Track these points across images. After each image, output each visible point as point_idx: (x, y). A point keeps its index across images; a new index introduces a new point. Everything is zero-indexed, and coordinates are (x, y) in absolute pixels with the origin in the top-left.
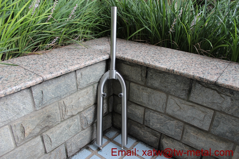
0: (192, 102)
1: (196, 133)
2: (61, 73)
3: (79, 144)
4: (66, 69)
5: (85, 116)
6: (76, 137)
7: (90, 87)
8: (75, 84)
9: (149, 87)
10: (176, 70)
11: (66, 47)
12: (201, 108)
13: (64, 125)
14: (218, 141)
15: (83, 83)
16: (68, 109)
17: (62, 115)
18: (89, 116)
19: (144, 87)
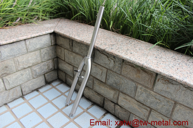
0: (96, 63)
1: (99, 84)
2: (13, 41)
3: (31, 87)
4: (17, 39)
5: (34, 69)
6: (29, 82)
7: (38, 51)
8: (25, 48)
9: (74, 52)
10: (85, 41)
11: (28, 24)
12: (100, 67)
13: (18, 73)
14: (111, 89)
15: (31, 48)
16: (20, 64)
17: (17, 67)
18: (37, 70)
19: (71, 52)
